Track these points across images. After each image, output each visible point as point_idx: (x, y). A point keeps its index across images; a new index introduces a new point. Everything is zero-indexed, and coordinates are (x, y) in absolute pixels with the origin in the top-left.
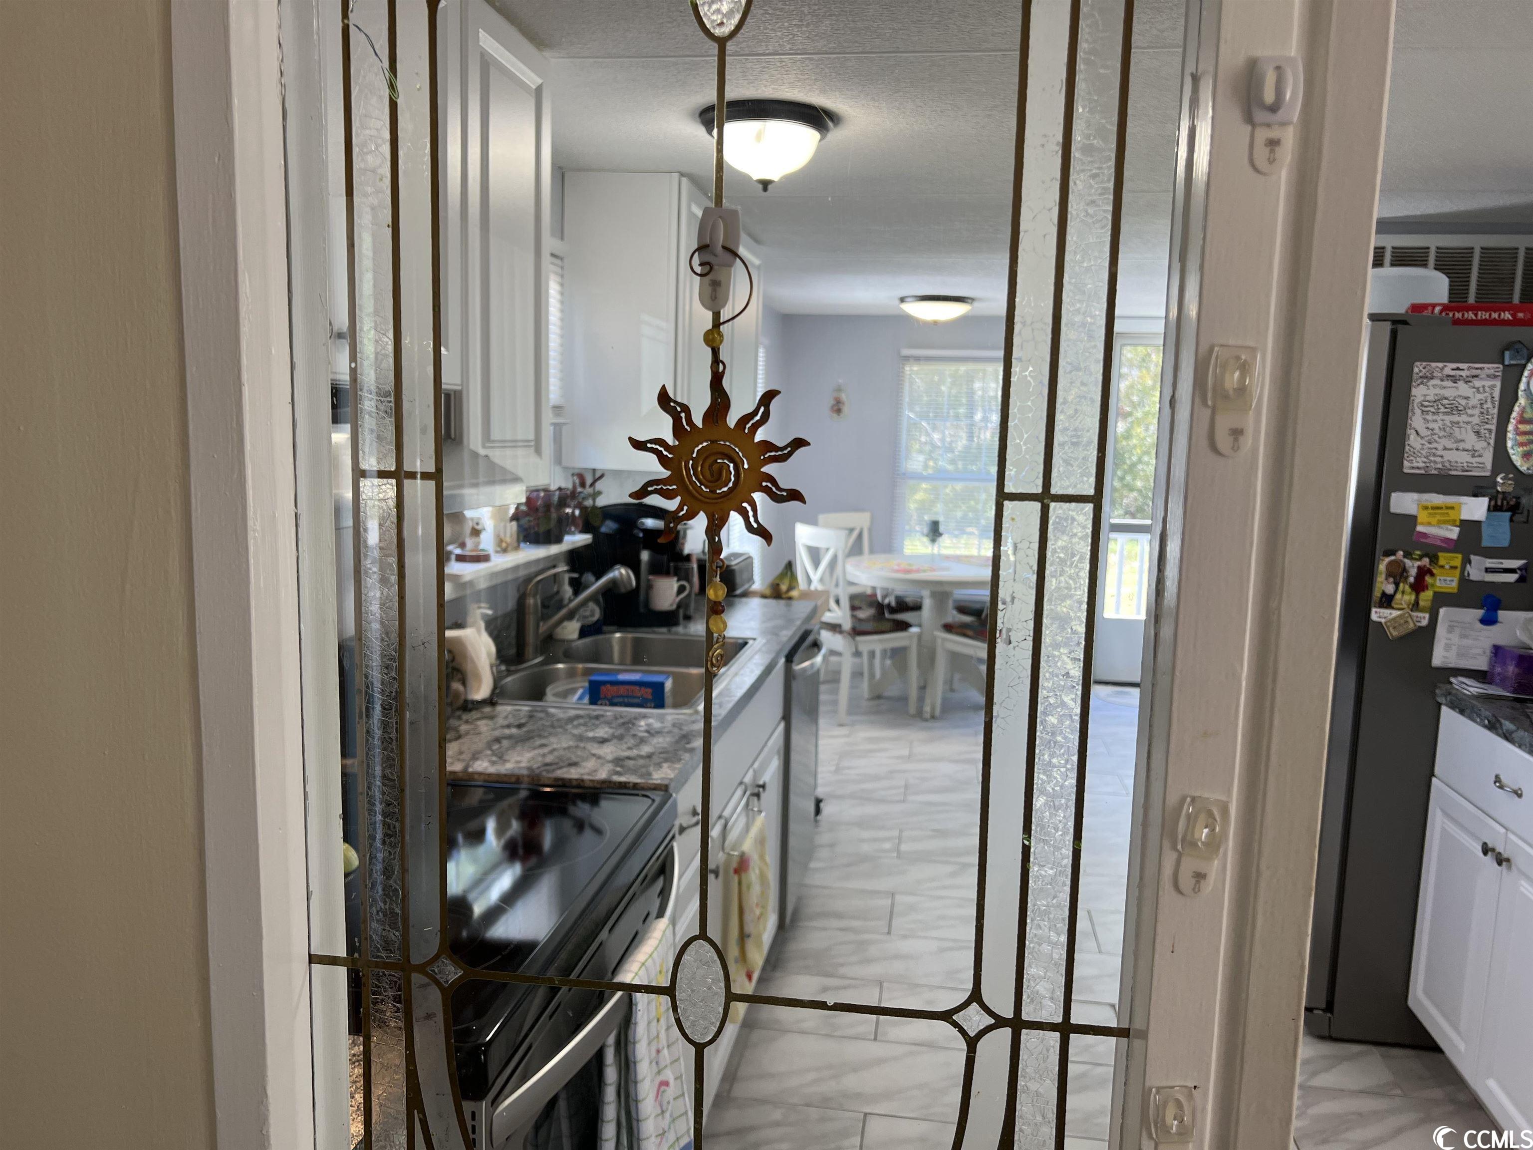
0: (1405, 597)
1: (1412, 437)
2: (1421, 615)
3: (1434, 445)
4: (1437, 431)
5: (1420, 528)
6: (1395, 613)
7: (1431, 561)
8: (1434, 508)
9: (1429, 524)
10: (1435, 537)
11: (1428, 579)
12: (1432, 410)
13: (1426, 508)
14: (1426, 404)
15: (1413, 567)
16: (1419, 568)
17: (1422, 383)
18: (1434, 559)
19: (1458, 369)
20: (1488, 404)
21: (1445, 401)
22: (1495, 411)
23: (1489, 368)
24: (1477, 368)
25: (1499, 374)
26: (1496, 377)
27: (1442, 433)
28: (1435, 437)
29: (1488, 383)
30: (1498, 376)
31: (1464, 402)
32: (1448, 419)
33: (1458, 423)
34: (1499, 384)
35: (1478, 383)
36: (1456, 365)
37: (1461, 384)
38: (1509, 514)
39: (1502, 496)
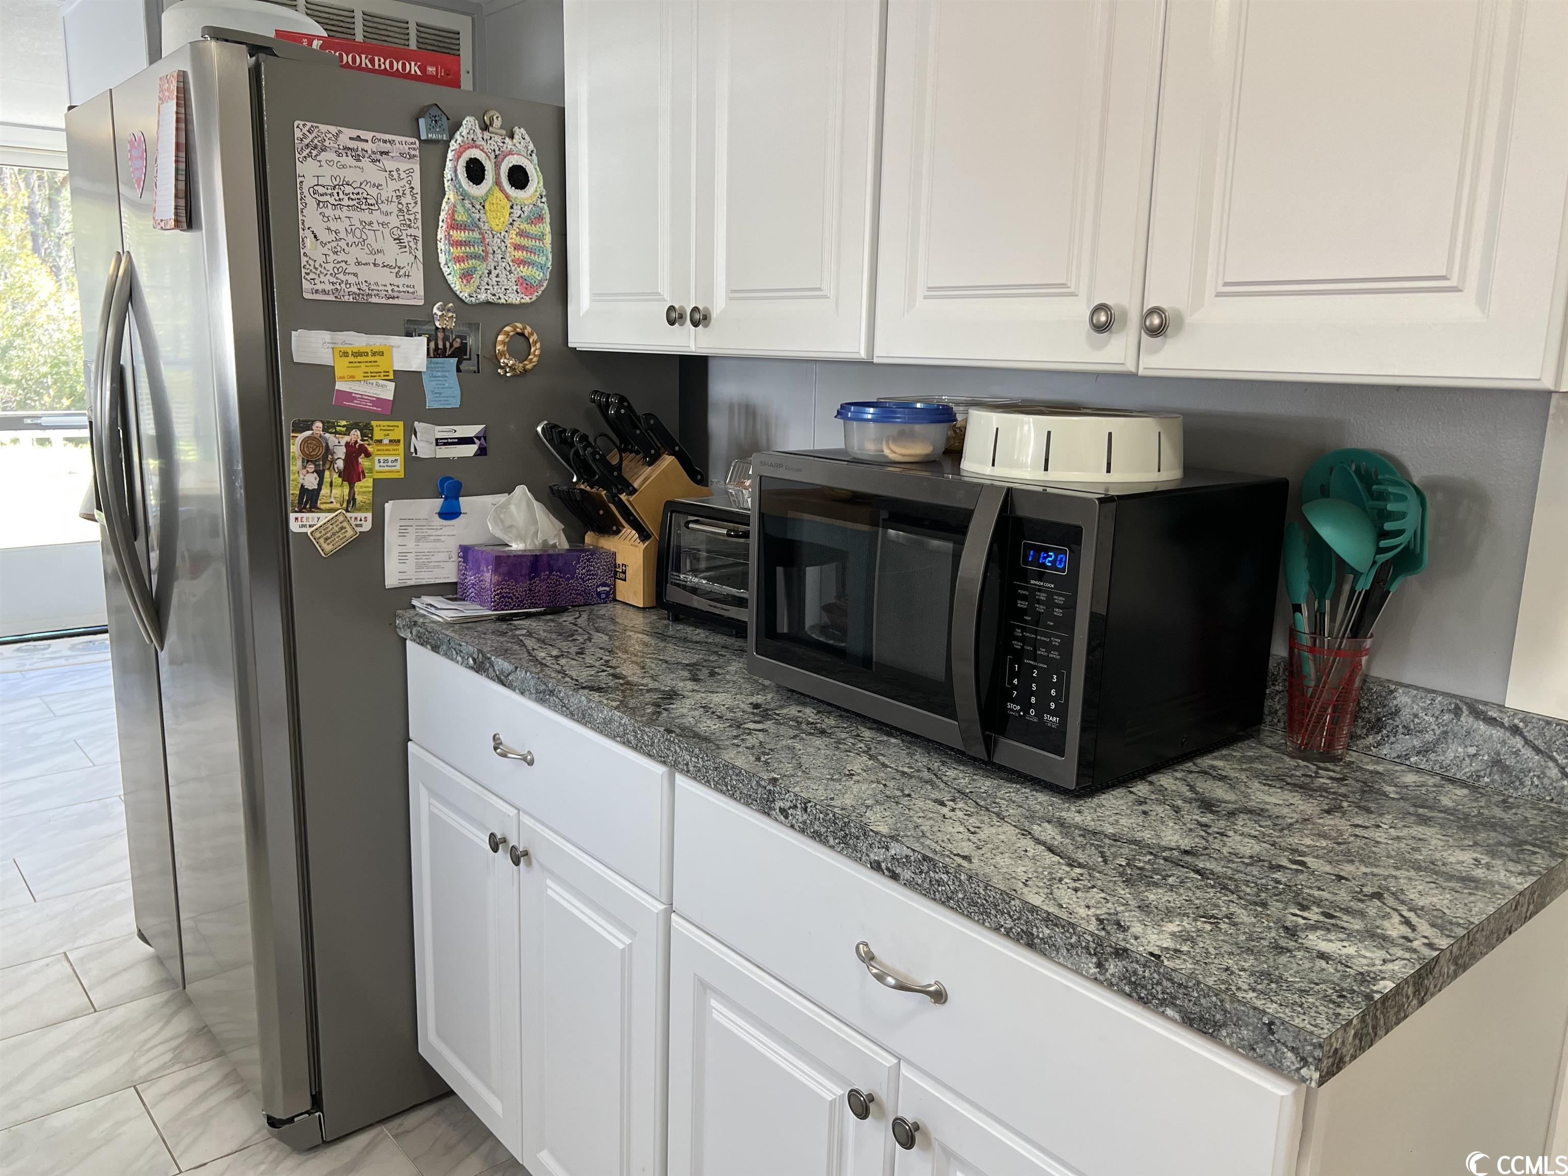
1: (309, 242)
2: (359, 515)
3: (342, 257)
4: (342, 235)
5: (339, 386)
8: (357, 354)
9: (352, 378)
10: (362, 397)
11: (363, 462)
12: (331, 200)
13: (345, 354)
14: (321, 190)
15: (339, 445)
16: (347, 445)
17: (310, 155)
18: (367, 431)
19: (358, 138)
20: (408, 199)
21: (348, 189)
22: (418, 208)
23: (401, 143)
24: (385, 142)
25: (417, 153)
26: (412, 157)
27: (350, 239)
28: (343, 244)
29: (404, 166)
30: (414, 156)
31: (374, 192)
32: (356, 216)
33: (371, 223)
34: (417, 168)
35: (389, 164)
36: (355, 133)
37: (365, 162)
38: (454, 361)
39: (440, 335)
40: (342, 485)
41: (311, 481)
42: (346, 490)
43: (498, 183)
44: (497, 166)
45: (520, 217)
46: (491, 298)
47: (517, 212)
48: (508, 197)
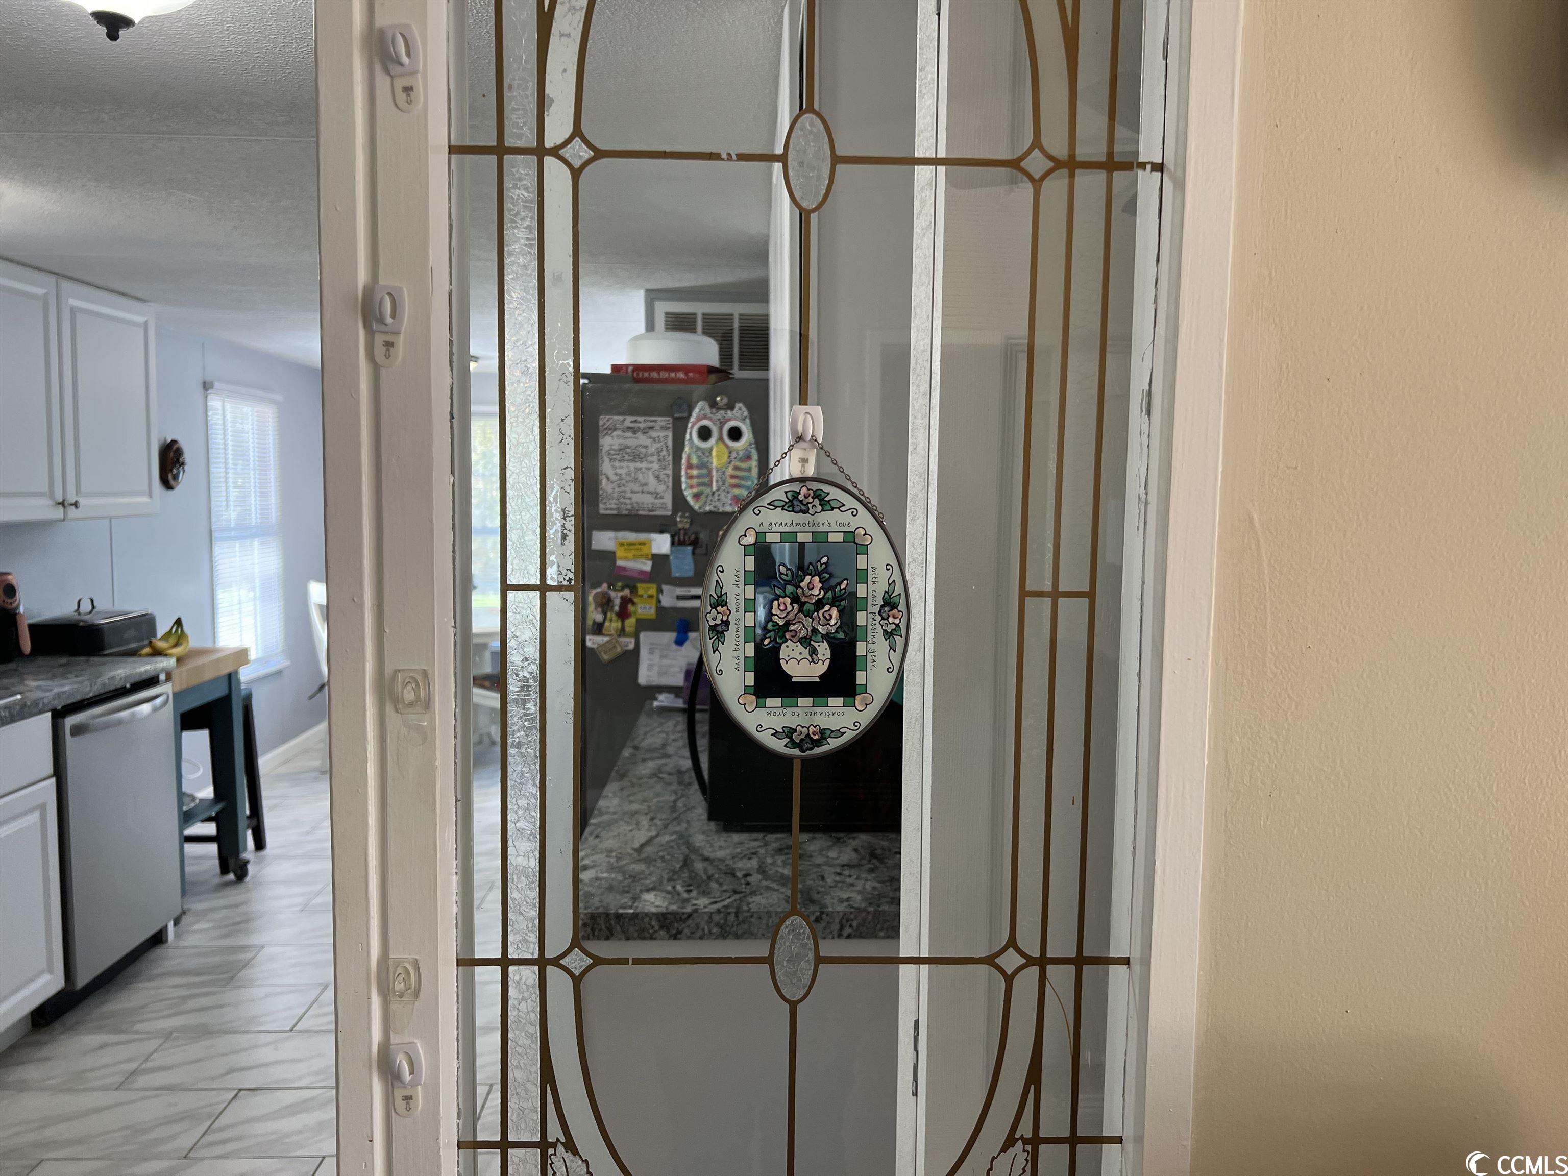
0: (613, 625)
1: (604, 481)
2: (626, 639)
3: (623, 489)
4: (624, 476)
5: (619, 563)
6: (606, 639)
7: (631, 592)
8: (630, 544)
9: (626, 558)
10: (632, 570)
11: (631, 608)
12: (618, 457)
13: (623, 544)
14: (612, 452)
15: (616, 597)
16: (622, 597)
17: (606, 434)
18: (634, 589)
19: (635, 421)
20: (664, 453)
21: (628, 450)
22: (670, 458)
23: (661, 421)
24: (651, 421)
25: (670, 426)
26: (668, 428)
27: (628, 478)
28: (624, 481)
29: (662, 434)
30: (669, 428)
31: (643, 450)
32: (632, 465)
33: (641, 469)
34: (670, 435)
35: (654, 434)
36: (633, 418)
37: (639, 434)
38: (690, 548)
39: (682, 532)
40: (617, 621)
41: (599, 617)
42: (619, 624)
43: (721, 438)
44: (721, 429)
45: (736, 458)
46: (712, 509)
47: (734, 455)
48: (727, 446)
